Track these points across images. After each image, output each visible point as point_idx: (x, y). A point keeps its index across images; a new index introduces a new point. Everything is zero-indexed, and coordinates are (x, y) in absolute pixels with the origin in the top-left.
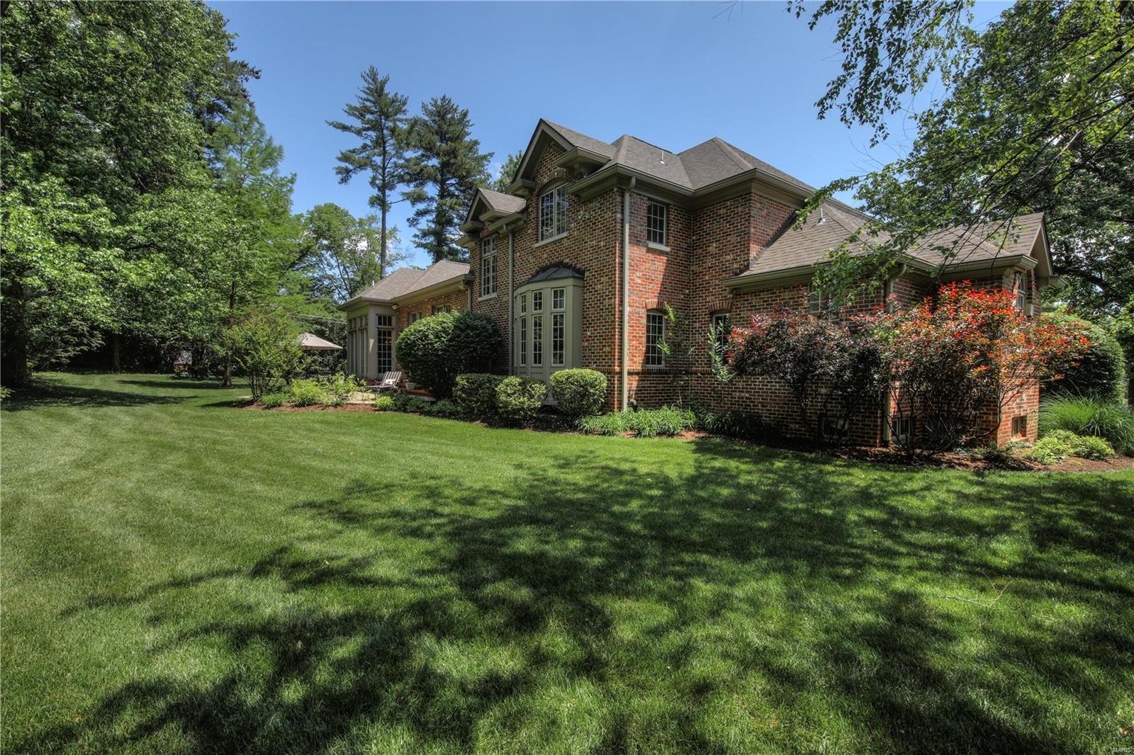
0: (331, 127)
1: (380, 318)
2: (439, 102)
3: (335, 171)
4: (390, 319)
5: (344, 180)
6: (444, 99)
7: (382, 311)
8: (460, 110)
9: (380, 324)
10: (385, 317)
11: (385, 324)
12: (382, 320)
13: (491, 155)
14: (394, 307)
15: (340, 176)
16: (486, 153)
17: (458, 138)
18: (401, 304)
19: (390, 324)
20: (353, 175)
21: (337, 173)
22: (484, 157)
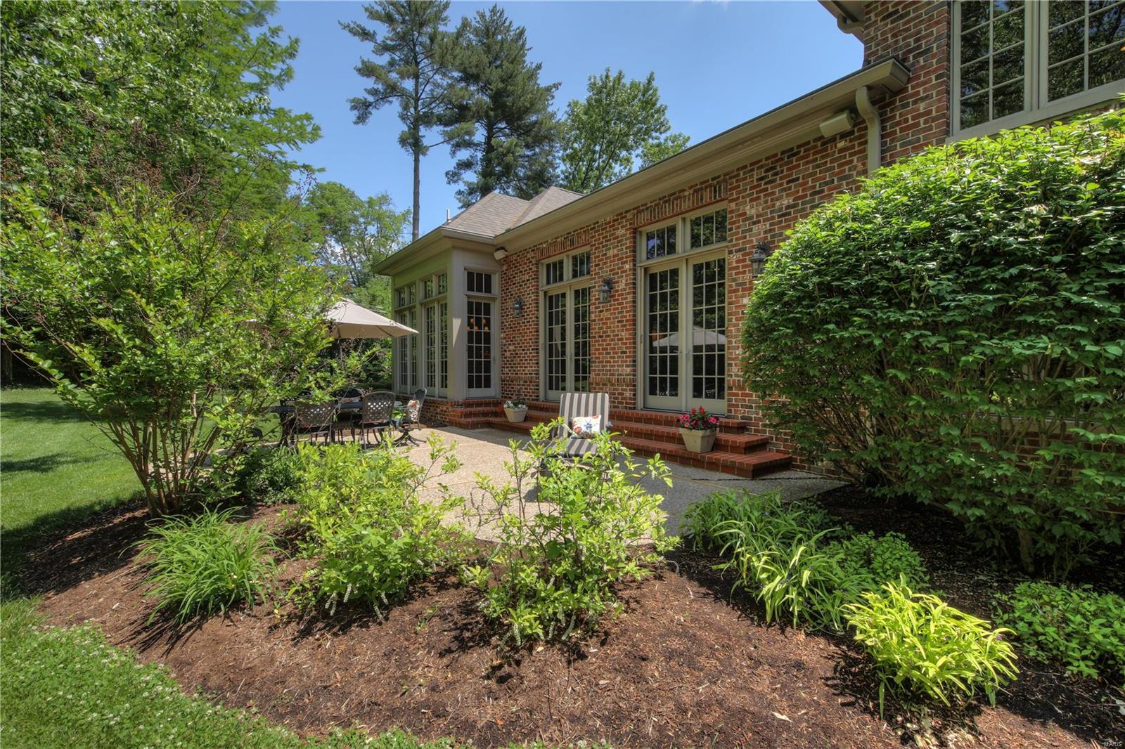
0: (346, 32)
1: (470, 275)
2: (488, 14)
3: (349, 105)
4: (488, 277)
5: (362, 119)
6: (493, 11)
7: (477, 264)
8: (514, 27)
9: (470, 288)
10: (479, 275)
11: (479, 290)
12: (477, 281)
13: (556, 86)
14: (499, 255)
15: (356, 112)
16: (550, 83)
17: (517, 59)
18: (512, 248)
19: (488, 290)
20: (374, 111)
21: (353, 108)
22: (548, 89)
